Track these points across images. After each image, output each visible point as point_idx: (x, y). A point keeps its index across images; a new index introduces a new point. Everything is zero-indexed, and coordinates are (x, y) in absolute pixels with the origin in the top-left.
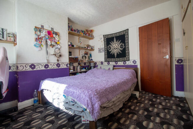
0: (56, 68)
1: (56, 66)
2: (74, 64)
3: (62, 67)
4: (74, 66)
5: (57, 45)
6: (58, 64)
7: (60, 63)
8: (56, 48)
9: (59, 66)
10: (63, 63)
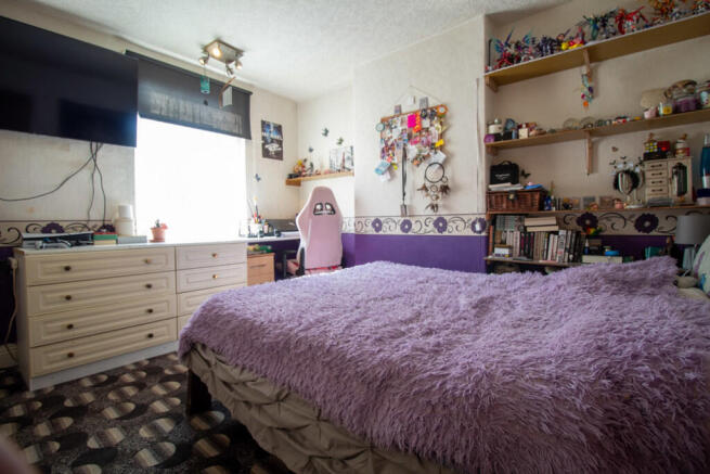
0: (432, 234)
1: (431, 226)
2: (528, 222)
3: (455, 233)
4: (529, 230)
5: (436, 153)
6: (441, 219)
7: (447, 218)
8: (430, 165)
9: (444, 229)
10: (458, 217)
